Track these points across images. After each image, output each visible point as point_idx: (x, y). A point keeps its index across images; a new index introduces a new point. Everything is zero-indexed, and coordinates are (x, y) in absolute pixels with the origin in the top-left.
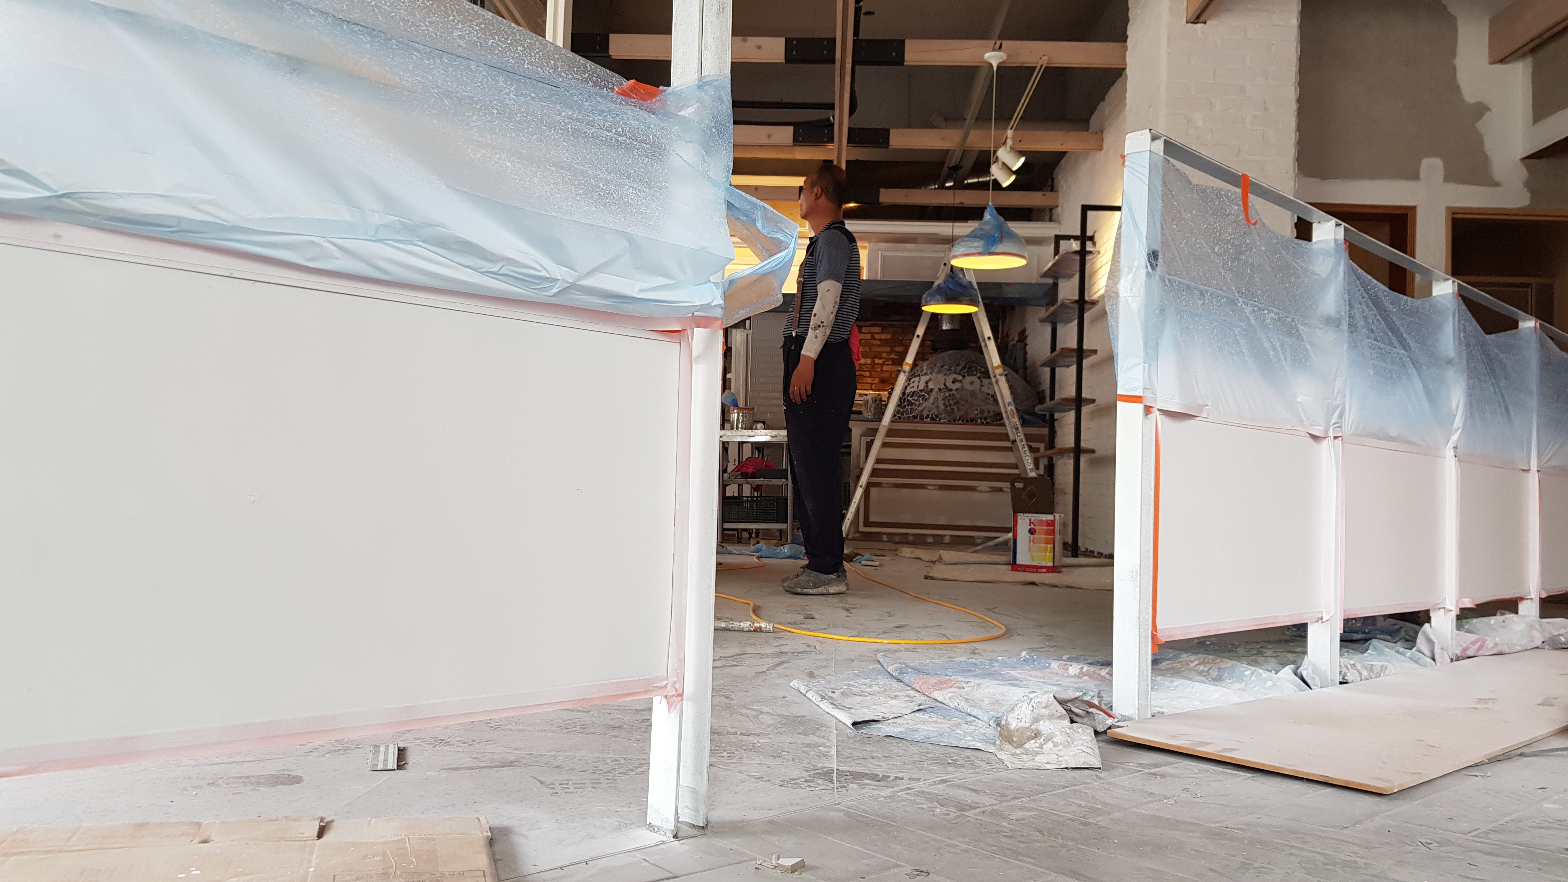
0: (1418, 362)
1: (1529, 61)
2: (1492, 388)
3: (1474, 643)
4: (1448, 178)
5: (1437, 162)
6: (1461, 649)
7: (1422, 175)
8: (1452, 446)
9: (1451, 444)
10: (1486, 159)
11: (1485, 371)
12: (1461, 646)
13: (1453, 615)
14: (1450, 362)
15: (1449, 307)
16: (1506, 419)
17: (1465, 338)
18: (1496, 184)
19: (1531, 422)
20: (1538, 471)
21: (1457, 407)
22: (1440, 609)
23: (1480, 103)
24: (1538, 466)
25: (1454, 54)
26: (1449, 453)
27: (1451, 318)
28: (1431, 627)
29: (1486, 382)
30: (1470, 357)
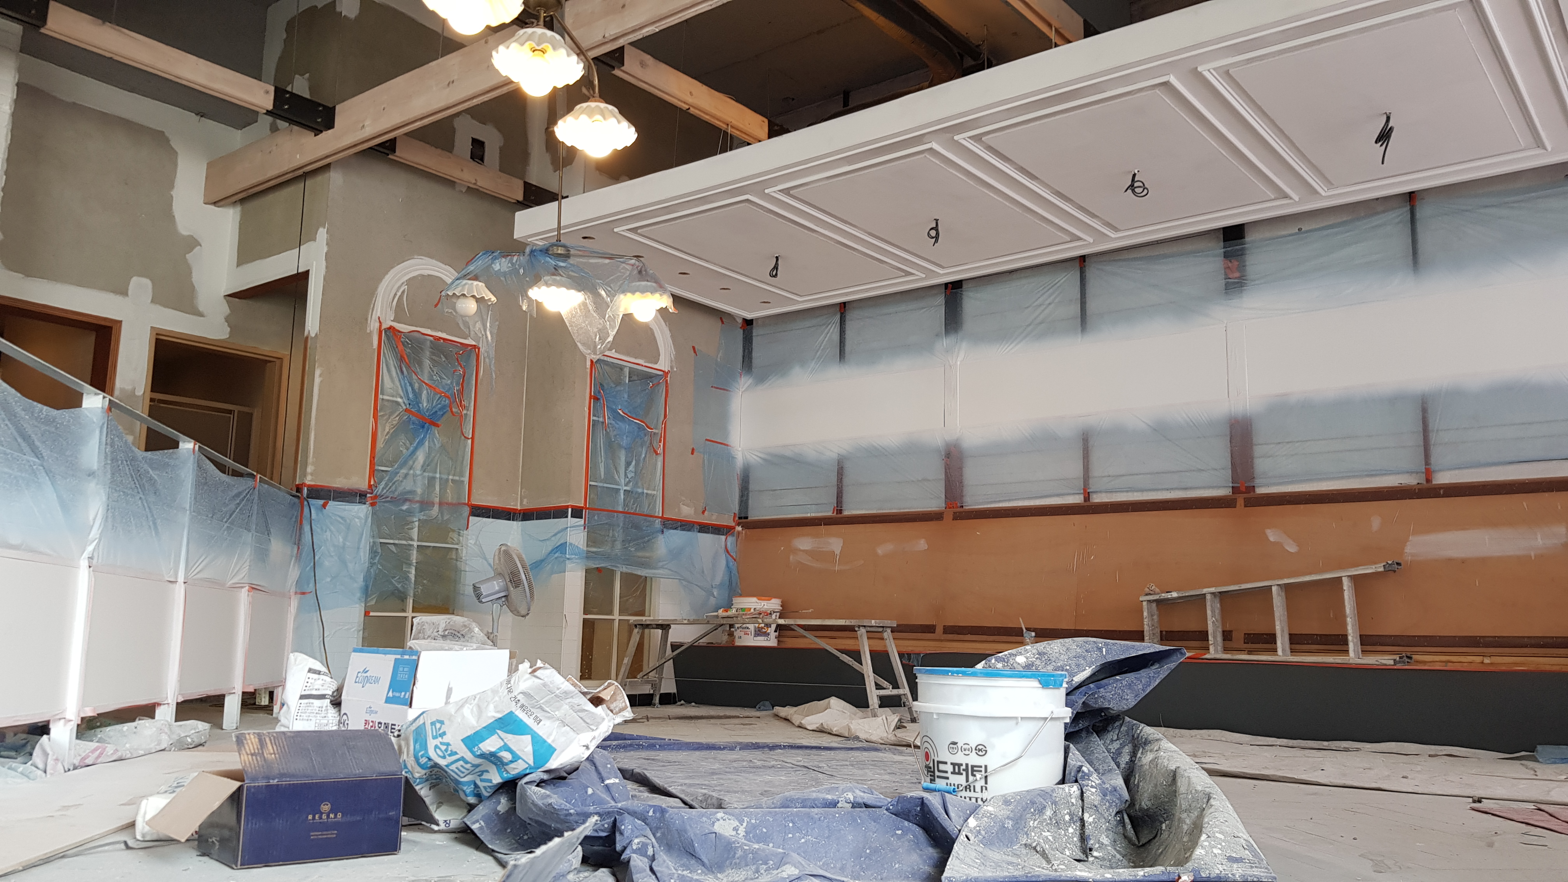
0: (51, 472)
1: (238, 209)
2: (140, 502)
3: (93, 751)
4: (153, 301)
5: (147, 282)
6: (79, 758)
7: (130, 292)
8: (87, 556)
9: (86, 555)
10: (192, 288)
11: (133, 486)
12: (80, 755)
13: (73, 726)
14: (91, 474)
15: (95, 420)
16: (153, 532)
17: (112, 453)
18: (201, 315)
19: (182, 538)
20: (185, 583)
21: (94, 519)
22: (60, 719)
23: (192, 236)
24: (185, 578)
25: (172, 186)
26: (84, 563)
27: (97, 432)
28: (49, 739)
29: (133, 496)
30: (116, 471)
